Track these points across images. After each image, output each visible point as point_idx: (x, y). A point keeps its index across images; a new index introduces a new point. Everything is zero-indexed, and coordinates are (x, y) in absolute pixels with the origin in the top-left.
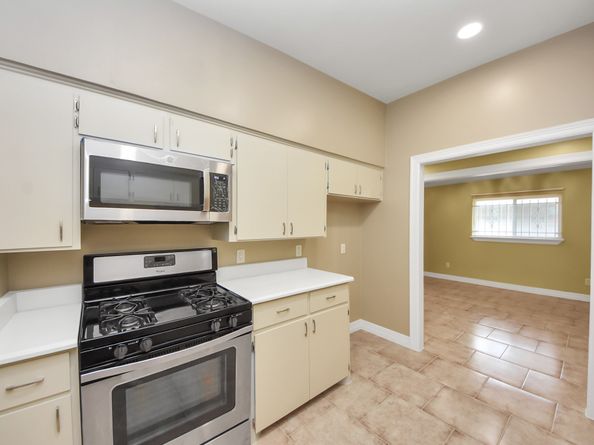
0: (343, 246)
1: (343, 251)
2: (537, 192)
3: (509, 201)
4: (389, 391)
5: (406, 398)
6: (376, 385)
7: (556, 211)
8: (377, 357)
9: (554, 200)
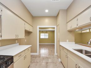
0: (26, 40)
1: (26, 41)
2: (46, 33)
3: (44, 34)
4: (37, 62)
5: (40, 62)
6: (35, 62)
7: (48, 35)
8: (33, 58)
9: (47, 34)
